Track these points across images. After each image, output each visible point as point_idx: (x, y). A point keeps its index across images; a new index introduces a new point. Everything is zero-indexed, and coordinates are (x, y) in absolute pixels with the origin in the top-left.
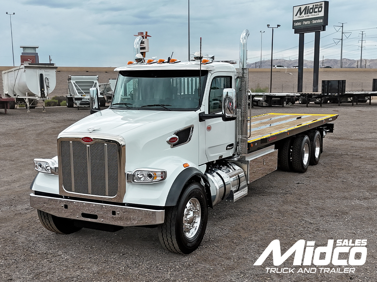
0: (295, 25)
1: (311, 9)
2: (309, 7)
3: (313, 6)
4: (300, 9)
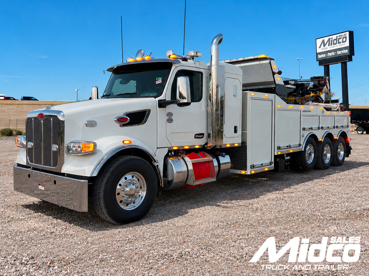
0: (319, 57)
1: (334, 40)
2: (332, 38)
3: (337, 37)
4: (323, 41)
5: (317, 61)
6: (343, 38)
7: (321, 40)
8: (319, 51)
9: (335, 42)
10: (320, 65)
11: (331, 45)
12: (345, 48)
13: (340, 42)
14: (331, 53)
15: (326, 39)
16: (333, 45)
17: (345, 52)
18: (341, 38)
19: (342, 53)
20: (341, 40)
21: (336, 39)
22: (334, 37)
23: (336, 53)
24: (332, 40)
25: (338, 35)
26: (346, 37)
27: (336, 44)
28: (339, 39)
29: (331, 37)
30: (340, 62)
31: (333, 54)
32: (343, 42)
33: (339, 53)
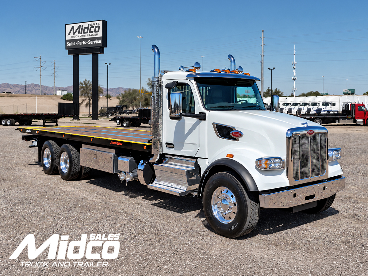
1: (85, 28)
2: (83, 26)
3: (89, 25)
4: (73, 28)
5: (66, 49)
6: (96, 27)
7: (71, 26)
8: (69, 38)
9: (86, 30)
10: (69, 53)
11: (81, 33)
12: (98, 38)
13: (91, 31)
14: (82, 42)
15: (76, 26)
16: (83, 34)
17: (98, 43)
18: (93, 27)
19: (95, 43)
20: (93, 30)
21: (87, 28)
22: (86, 25)
23: (87, 42)
24: (82, 28)
25: (90, 23)
26: (99, 27)
27: (87, 32)
28: (91, 27)
29: (81, 24)
30: (92, 53)
31: (84, 43)
32: (95, 31)
33: (90, 42)
